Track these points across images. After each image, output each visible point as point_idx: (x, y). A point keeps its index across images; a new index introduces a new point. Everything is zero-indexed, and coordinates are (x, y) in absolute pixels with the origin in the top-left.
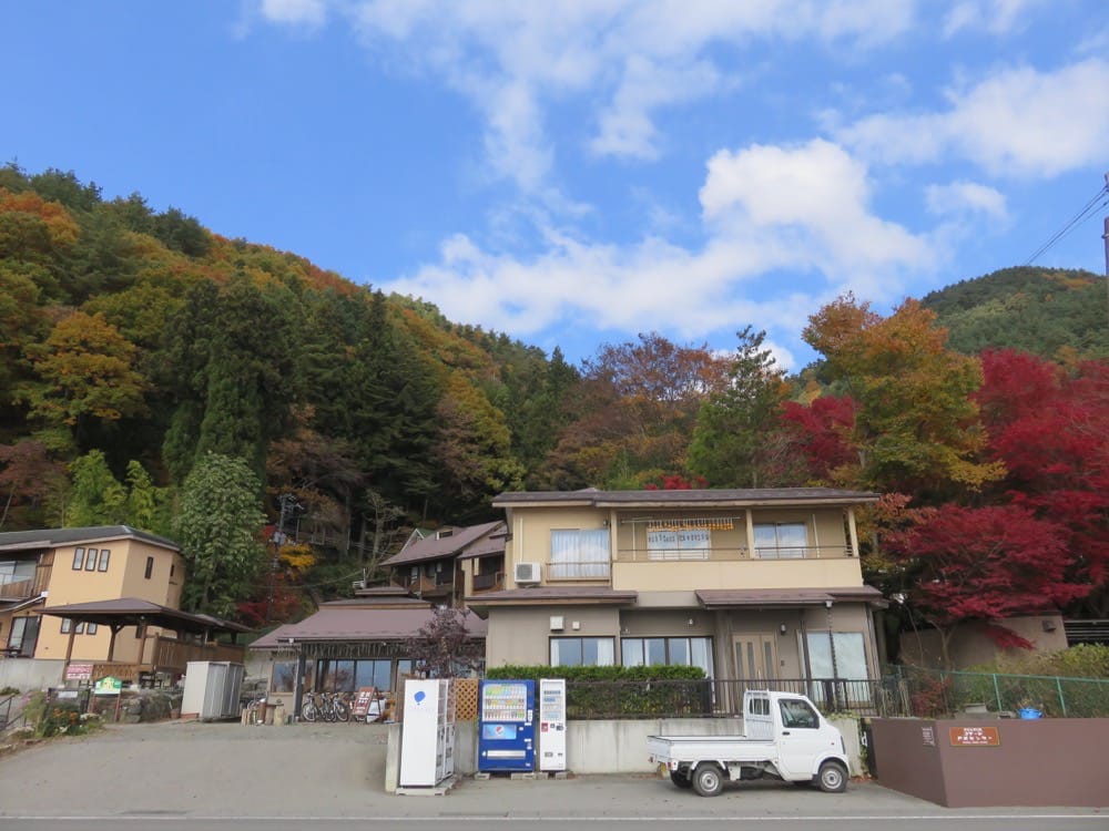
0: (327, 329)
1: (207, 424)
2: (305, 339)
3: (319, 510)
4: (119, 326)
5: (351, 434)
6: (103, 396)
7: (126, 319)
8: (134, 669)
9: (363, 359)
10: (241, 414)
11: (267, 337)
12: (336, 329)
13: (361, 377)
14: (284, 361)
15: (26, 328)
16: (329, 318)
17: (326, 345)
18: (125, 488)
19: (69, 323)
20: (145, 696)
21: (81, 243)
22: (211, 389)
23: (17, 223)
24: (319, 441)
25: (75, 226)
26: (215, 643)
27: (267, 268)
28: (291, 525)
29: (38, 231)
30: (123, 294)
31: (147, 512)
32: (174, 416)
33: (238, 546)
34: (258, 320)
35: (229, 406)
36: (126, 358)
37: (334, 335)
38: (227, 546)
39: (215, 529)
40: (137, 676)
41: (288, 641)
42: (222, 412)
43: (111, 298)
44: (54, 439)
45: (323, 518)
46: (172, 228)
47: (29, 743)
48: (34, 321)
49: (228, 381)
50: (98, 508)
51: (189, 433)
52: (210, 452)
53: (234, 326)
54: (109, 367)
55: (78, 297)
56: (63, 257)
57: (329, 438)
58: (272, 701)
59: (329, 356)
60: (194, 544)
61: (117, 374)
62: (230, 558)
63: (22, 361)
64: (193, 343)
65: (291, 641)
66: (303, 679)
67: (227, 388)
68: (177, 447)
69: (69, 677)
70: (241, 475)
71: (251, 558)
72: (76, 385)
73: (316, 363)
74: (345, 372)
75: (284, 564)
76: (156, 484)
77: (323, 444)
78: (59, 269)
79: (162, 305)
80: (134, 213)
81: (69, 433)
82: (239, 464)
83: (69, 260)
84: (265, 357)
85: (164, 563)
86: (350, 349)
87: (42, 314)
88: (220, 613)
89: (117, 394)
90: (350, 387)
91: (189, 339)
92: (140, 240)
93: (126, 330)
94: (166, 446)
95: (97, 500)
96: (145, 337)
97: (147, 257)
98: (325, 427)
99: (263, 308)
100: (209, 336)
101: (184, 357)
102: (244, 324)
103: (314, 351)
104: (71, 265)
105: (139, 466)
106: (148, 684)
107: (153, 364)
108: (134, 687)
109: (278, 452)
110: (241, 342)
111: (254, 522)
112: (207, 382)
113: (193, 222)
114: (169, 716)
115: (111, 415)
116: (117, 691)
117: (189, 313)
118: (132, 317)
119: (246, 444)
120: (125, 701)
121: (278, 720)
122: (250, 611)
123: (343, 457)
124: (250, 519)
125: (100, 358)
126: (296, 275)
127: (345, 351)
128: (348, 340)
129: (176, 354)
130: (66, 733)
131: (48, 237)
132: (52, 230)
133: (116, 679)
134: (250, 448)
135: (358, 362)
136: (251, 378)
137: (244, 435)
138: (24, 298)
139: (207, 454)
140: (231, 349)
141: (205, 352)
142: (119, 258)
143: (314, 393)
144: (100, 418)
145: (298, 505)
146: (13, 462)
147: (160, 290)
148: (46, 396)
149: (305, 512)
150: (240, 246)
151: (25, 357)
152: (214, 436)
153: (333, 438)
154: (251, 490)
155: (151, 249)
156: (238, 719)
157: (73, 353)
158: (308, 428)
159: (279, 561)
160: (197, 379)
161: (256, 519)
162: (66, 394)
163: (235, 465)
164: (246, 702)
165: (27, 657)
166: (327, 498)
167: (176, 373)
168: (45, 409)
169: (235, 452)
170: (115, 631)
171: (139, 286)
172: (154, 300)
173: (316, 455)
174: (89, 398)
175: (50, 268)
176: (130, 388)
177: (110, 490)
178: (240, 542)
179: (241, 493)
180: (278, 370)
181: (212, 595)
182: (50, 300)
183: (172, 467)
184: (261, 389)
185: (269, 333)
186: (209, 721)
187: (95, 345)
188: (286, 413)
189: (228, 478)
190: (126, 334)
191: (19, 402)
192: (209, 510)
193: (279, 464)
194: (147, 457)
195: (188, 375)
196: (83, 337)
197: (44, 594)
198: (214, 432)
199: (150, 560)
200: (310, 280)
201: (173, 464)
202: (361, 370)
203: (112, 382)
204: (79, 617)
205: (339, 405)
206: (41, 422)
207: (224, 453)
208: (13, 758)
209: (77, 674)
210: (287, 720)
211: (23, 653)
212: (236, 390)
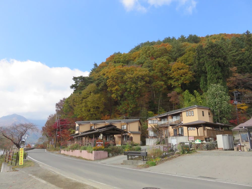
0: (235, 46)
1: (209, 78)
2: (229, 51)
3: (246, 93)
4: (184, 63)
5: (250, 72)
6: (185, 78)
7: (186, 61)
8: (203, 137)
9: (247, 51)
10: (216, 73)
11: (218, 52)
12: (237, 46)
13: (248, 55)
14: (224, 57)
15: (167, 69)
16: (234, 43)
17: (235, 50)
18: (195, 97)
19: (174, 65)
20: (207, 144)
21: (173, 49)
22: (207, 69)
23: (161, 49)
24: (240, 75)
25: (171, 46)
26: (223, 130)
27: (215, 39)
28: (238, 99)
29: (164, 49)
30: (183, 56)
31: (200, 101)
32: (201, 78)
33: (224, 105)
34: (214, 49)
35: (213, 72)
36: (187, 69)
37: (237, 47)
38: (221, 106)
39: (217, 102)
40: (204, 139)
41: (243, 127)
42: (211, 74)
43: (182, 57)
44: (178, 90)
45: (247, 96)
46: (191, 39)
47: (179, 155)
48: (168, 67)
49: (211, 66)
50: (190, 102)
51: (205, 81)
52: (211, 84)
53: (208, 52)
54: (184, 72)
55: (175, 60)
56: (170, 53)
57: (243, 74)
58: (242, 144)
59: (237, 53)
60: (213, 107)
61: (186, 73)
62: (223, 109)
63: (168, 76)
64: (200, 60)
65: (244, 127)
66: (251, 138)
67: (211, 68)
68: (203, 85)
69: (189, 140)
70: (220, 88)
71: (229, 108)
72: (179, 77)
73: (234, 56)
74: (243, 56)
75: (239, 109)
76: (201, 95)
77: (242, 76)
78: (170, 55)
79: (192, 55)
80: (183, 39)
81: (180, 88)
82: (219, 85)
83: (171, 53)
84: (218, 57)
85: (206, 112)
86: (243, 49)
87: (169, 65)
88: (224, 123)
89: (187, 77)
90: (246, 59)
91: (199, 60)
92: (184, 43)
93: (186, 63)
94: (201, 86)
95: (189, 101)
96: (190, 63)
97: (187, 46)
98: (241, 71)
99: (214, 46)
100: (203, 57)
101: (199, 64)
102: (210, 51)
103: (232, 53)
104: (172, 54)
105: (196, 91)
106: (208, 141)
107: (193, 68)
108: (204, 142)
109: (230, 81)
110: (211, 56)
111: (227, 99)
112: (206, 68)
113: (195, 36)
114: (215, 149)
115: (187, 82)
116: (200, 143)
117: (197, 54)
118: (186, 60)
119: (219, 80)
120: (203, 145)
121: (246, 150)
122: (233, 122)
123: (249, 78)
124: (226, 98)
125: (182, 70)
126: (223, 37)
127: (242, 50)
128: (242, 47)
129: (197, 64)
130: (187, 153)
131: (167, 50)
132: (167, 48)
133: (199, 140)
134: (221, 81)
135: (247, 52)
136: (216, 63)
137: (218, 78)
138: (165, 63)
139: (210, 85)
140: (209, 58)
141: (203, 61)
142: (181, 49)
143: (235, 64)
144: (186, 83)
145: (239, 93)
146: (172, 97)
147: (191, 52)
148: (174, 82)
149: (242, 95)
150: (207, 37)
151: (168, 75)
152: (211, 80)
153: (244, 74)
154: (224, 91)
155: (187, 44)
156: (233, 150)
157: (176, 71)
158: (236, 73)
159: (238, 109)
160: (203, 68)
161: (227, 98)
162: (177, 80)
163: (218, 86)
164: (235, 145)
165: (183, 136)
166: (247, 90)
167: (198, 69)
168: (175, 84)
169: (217, 83)
170: (197, 129)
171: (186, 53)
172: (190, 55)
173: (241, 79)
174: (182, 80)
175: (169, 56)
176: (190, 75)
177: (192, 98)
178: (224, 104)
179: (221, 92)
180: (223, 59)
181: (221, 118)
182: (170, 62)
183: (203, 90)
184: (220, 66)
185: (217, 51)
186: (226, 150)
187: (180, 68)
188: (228, 70)
189: (217, 89)
190: (186, 64)
191: (170, 84)
192: (214, 98)
193: (231, 84)
194: (199, 90)
195: (201, 68)
196: (178, 67)
197: (182, 122)
198: (211, 79)
199: (203, 112)
200: (227, 37)
201: (203, 89)
202: (248, 54)
203: (186, 75)
204: (188, 126)
205: (244, 65)
206: (175, 87)
207: (215, 83)
208: (175, 159)
209: (191, 139)
210: (249, 150)
211: (182, 135)
212: (213, 68)
